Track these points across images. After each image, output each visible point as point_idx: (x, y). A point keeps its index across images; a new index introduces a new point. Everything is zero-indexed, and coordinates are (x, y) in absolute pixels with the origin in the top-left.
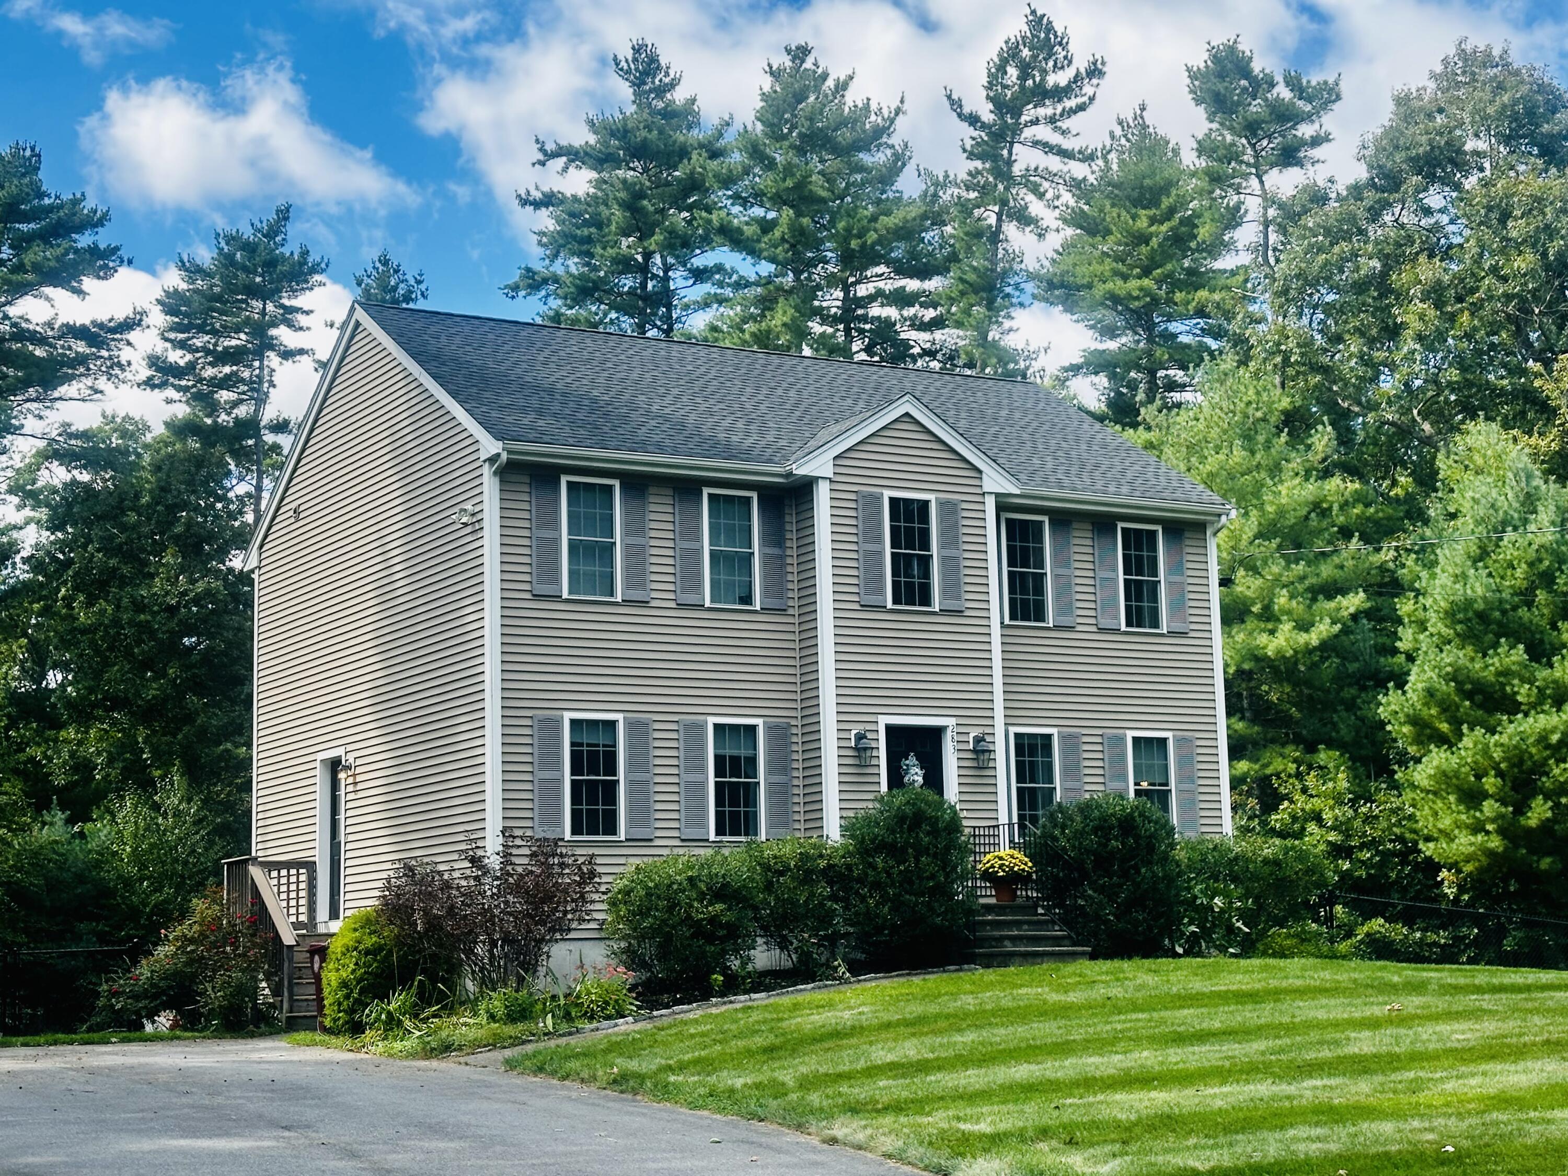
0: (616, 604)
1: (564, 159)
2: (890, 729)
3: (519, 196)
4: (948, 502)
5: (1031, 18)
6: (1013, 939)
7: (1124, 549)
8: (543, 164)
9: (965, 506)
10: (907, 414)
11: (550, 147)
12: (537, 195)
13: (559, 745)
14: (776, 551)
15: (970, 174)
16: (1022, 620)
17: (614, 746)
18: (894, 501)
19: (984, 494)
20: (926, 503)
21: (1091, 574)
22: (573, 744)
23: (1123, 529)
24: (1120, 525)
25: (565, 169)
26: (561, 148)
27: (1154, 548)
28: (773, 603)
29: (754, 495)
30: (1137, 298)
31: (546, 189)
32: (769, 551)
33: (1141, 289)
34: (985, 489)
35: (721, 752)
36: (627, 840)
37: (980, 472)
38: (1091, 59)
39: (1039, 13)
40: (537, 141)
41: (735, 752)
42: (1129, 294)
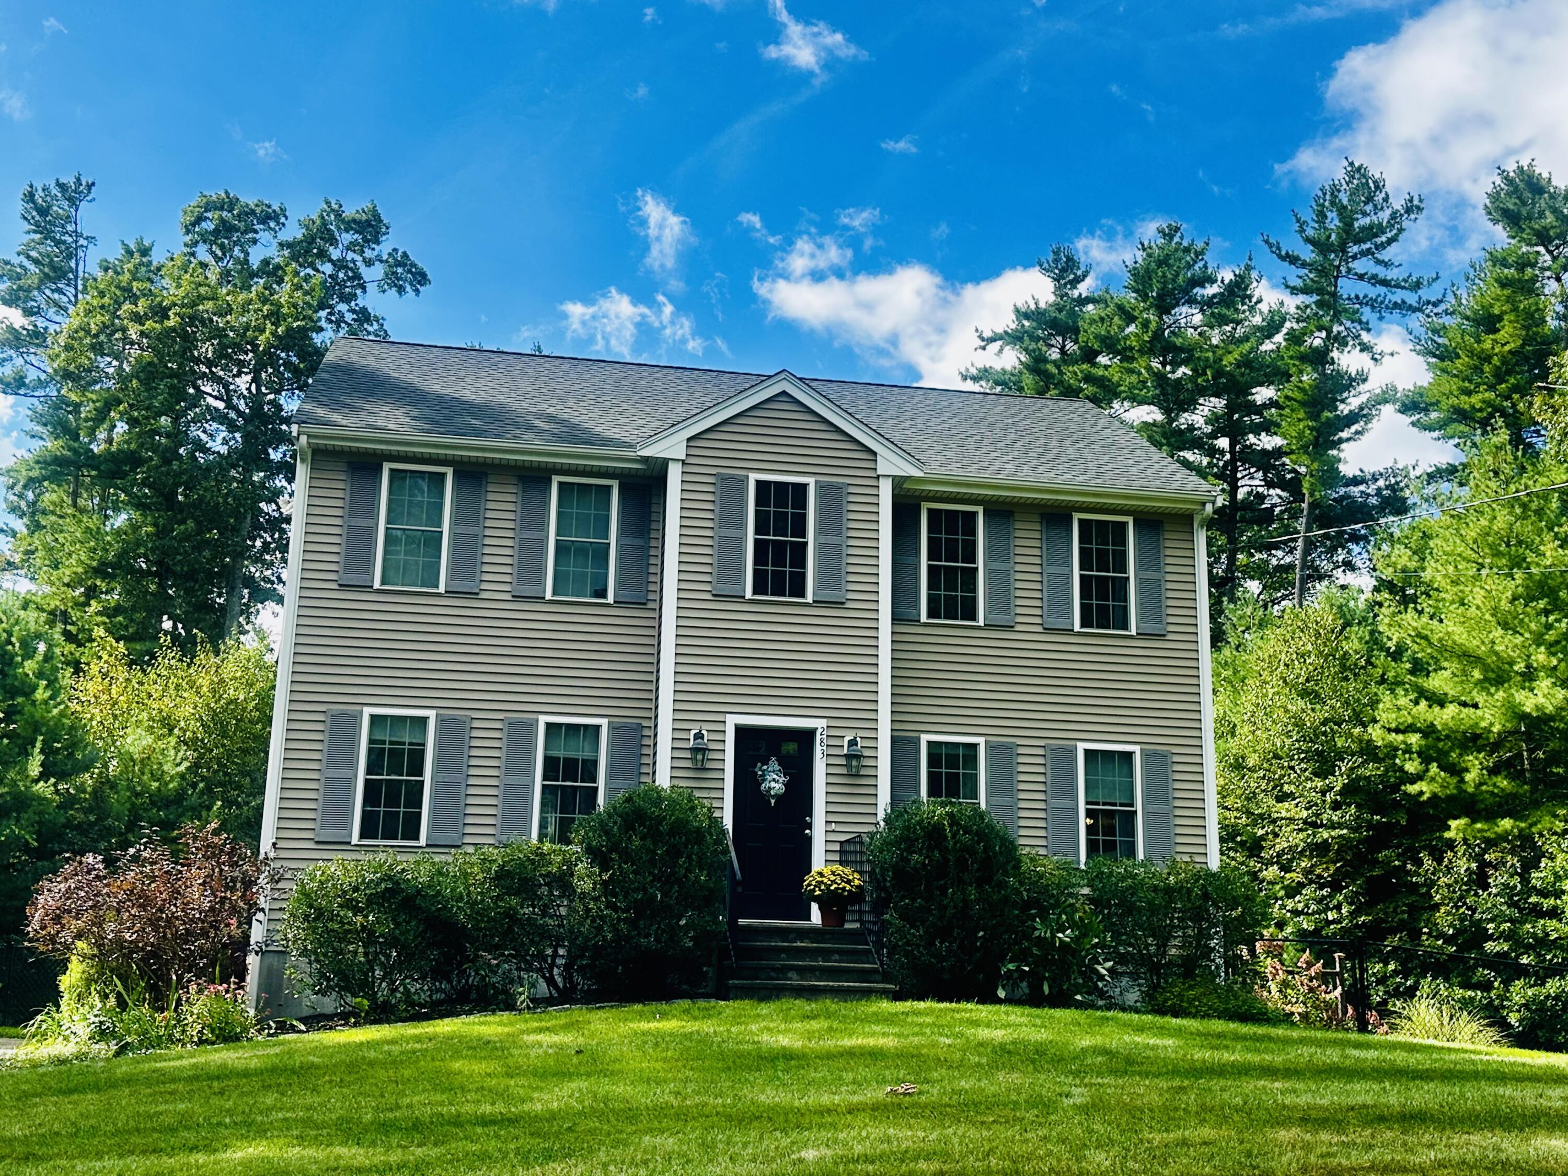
0: (439, 595)
1: (1000, 343)
2: (741, 731)
3: (961, 373)
4: (831, 485)
5: (1349, 169)
6: (802, 971)
7: (1081, 541)
8: (984, 348)
9: (852, 489)
10: (784, 393)
11: (987, 334)
12: (974, 371)
13: (355, 743)
14: (638, 542)
15: (1298, 307)
16: (946, 618)
17: (424, 745)
18: (762, 486)
19: (878, 477)
20: (804, 487)
21: (1038, 569)
22: (371, 741)
23: (1080, 521)
24: (1076, 516)
25: (1001, 350)
26: (996, 334)
27: (1123, 542)
28: (627, 595)
29: (615, 485)
30: (1481, 410)
31: (981, 366)
32: (627, 541)
33: (1484, 401)
34: (879, 472)
35: (554, 753)
36: (427, 845)
37: (875, 454)
38: (1408, 197)
39: (1357, 165)
40: (977, 330)
41: (571, 754)
42: (1473, 407)
